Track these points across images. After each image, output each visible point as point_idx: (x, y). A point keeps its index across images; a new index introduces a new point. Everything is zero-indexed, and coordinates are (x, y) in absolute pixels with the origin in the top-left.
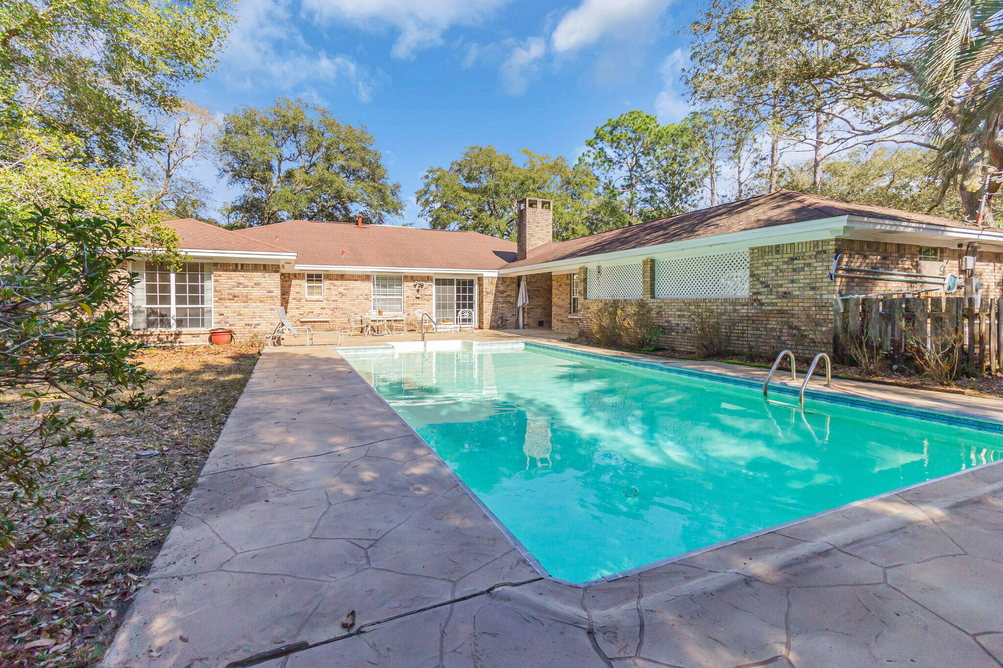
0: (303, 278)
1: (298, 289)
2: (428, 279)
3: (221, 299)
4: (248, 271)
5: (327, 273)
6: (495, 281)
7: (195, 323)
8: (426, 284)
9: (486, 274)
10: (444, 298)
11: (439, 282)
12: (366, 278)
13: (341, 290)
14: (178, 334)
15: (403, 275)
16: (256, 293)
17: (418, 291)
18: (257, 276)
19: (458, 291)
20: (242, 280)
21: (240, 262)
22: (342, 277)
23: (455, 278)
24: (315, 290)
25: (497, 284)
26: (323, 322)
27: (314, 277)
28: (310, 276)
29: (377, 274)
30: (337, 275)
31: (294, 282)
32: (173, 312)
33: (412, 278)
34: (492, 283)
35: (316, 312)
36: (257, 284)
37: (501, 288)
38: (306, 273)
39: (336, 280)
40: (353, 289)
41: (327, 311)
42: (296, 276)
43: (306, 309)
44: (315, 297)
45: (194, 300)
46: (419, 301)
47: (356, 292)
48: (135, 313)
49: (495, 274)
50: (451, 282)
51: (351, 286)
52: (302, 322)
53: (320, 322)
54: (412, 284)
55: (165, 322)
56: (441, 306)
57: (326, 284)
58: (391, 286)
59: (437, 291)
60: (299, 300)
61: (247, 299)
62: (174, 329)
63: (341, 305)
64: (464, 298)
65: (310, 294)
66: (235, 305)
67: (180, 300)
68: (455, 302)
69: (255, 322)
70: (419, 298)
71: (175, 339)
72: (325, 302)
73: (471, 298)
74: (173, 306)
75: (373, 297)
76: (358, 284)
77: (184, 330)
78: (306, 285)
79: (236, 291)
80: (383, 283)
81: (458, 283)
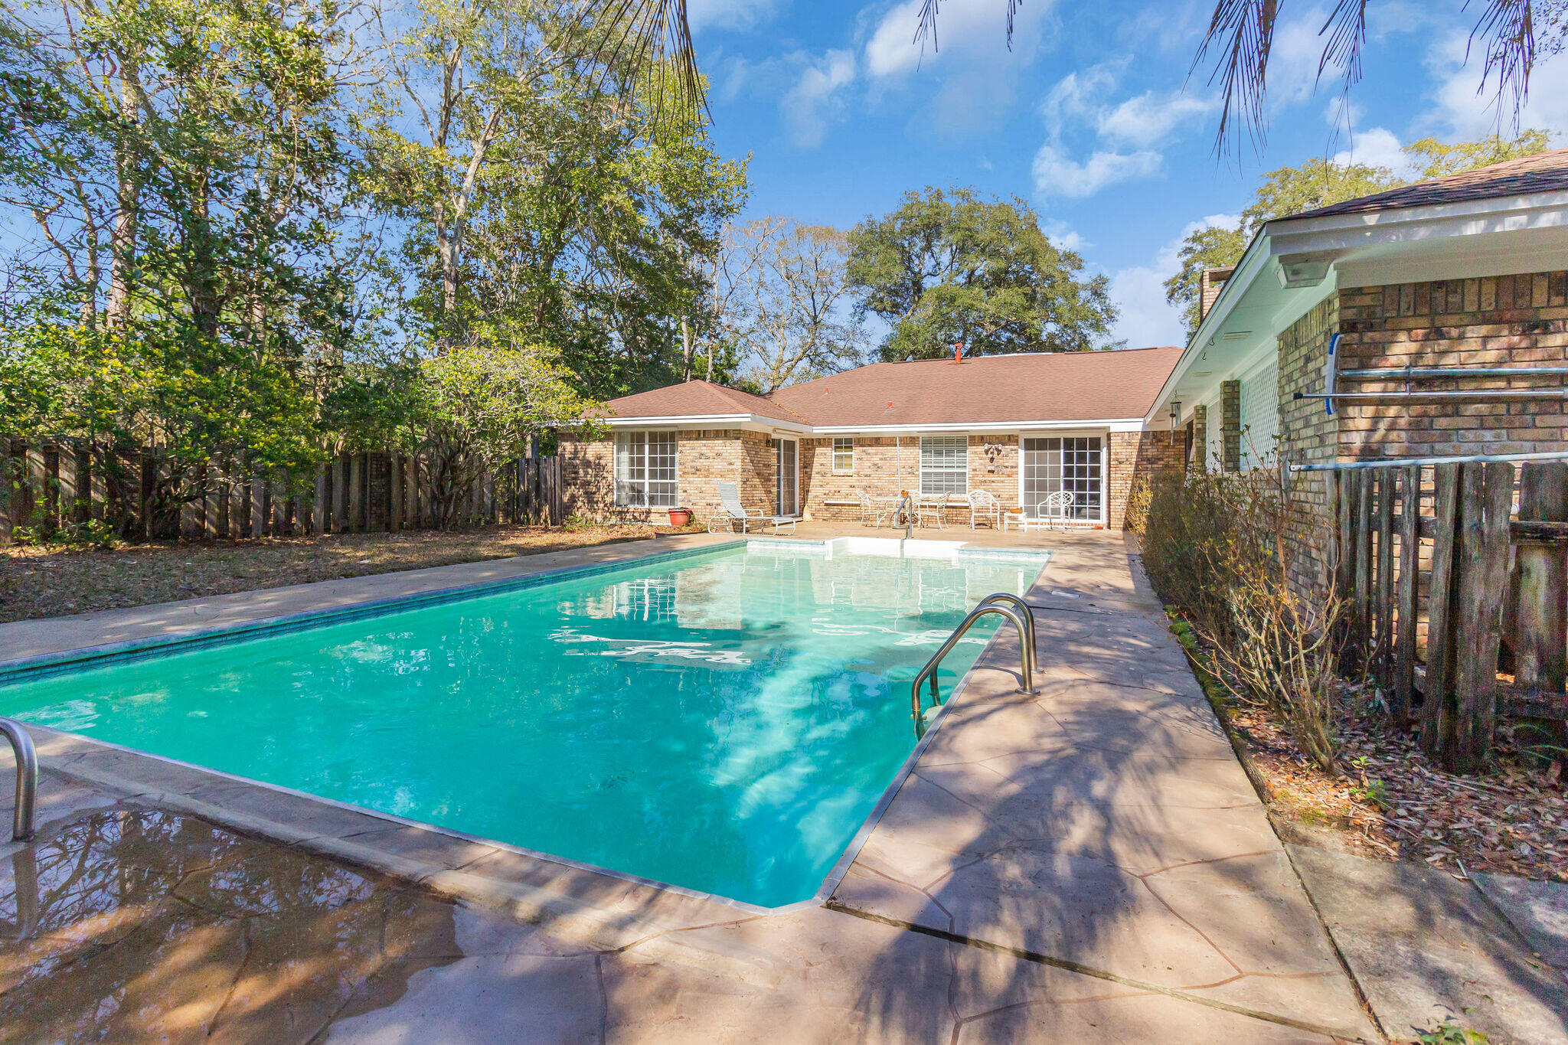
0: (829, 445)
1: (823, 460)
2: (1010, 439)
3: (684, 473)
4: (709, 439)
5: (857, 436)
6: (1136, 440)
7: (664, 501)
8: (1006, 449)
9: (1116, 426)
10: (1042, 472)
11: (1030, 444)
12: (910, 441)
13: (876, 459)
14: (649, 512)
15: (967, 434)
16: (718, 465)
17: (992, 459)
18: (718, 444)
19: (1069, 458)
20: (704, 450)
21: (702, 429)
22: (877, 441)
23: (1062, 436)
24: (845, 461)
25: (1141, 445)
26: (853, 505)
27: (844, 444)
28: (838, 442)
29: (925, 435)
30: (871, 439)
31: (818, 450)
32: (647, 489)
33: (982, 439)
34: (1129, 444)
35: (845, 490)
36: (719, 455)
37: (1151, 452)
38: (834, 437)
39: (870, 446)
40: (891, 459)
41: (857, 491)
42: (823, 442)
43: (831, 488)
44: (841, 472)
45: (663, 475)
46: (992, 477)
47: (897, 463)
48: (618, 489)
49: (1137, 426)
50: (1054, 444)
51: (889, 455)
52: (826, 505)
53: (849, 505)
54: (981, 449)
55: (641, 501)
56: (1036, 486)
57: (856, 452)
58: (949, 453)
59: (1029, 460)
60: (824, 475)
61: (708, 473)
62: (647, 506)
63: (875, 482)
64: (1081, 472)
65: (839, 466)
66: (698, 480)
67: (653, 474)
68: (1062, 479)
69: (715, 501)
70: (993, 472)
71: (646, 517)
72: (855, 477)
73: (1096, 472)
74: (647, 481)
75: (921, 470)
76: (899, 451)
77: (654, 508)
78: (834, 453)
79: (698, 464)
80: (939, 449)
81: (1069, 443)
